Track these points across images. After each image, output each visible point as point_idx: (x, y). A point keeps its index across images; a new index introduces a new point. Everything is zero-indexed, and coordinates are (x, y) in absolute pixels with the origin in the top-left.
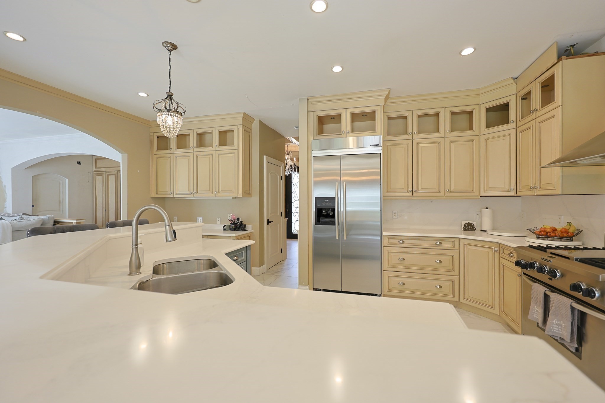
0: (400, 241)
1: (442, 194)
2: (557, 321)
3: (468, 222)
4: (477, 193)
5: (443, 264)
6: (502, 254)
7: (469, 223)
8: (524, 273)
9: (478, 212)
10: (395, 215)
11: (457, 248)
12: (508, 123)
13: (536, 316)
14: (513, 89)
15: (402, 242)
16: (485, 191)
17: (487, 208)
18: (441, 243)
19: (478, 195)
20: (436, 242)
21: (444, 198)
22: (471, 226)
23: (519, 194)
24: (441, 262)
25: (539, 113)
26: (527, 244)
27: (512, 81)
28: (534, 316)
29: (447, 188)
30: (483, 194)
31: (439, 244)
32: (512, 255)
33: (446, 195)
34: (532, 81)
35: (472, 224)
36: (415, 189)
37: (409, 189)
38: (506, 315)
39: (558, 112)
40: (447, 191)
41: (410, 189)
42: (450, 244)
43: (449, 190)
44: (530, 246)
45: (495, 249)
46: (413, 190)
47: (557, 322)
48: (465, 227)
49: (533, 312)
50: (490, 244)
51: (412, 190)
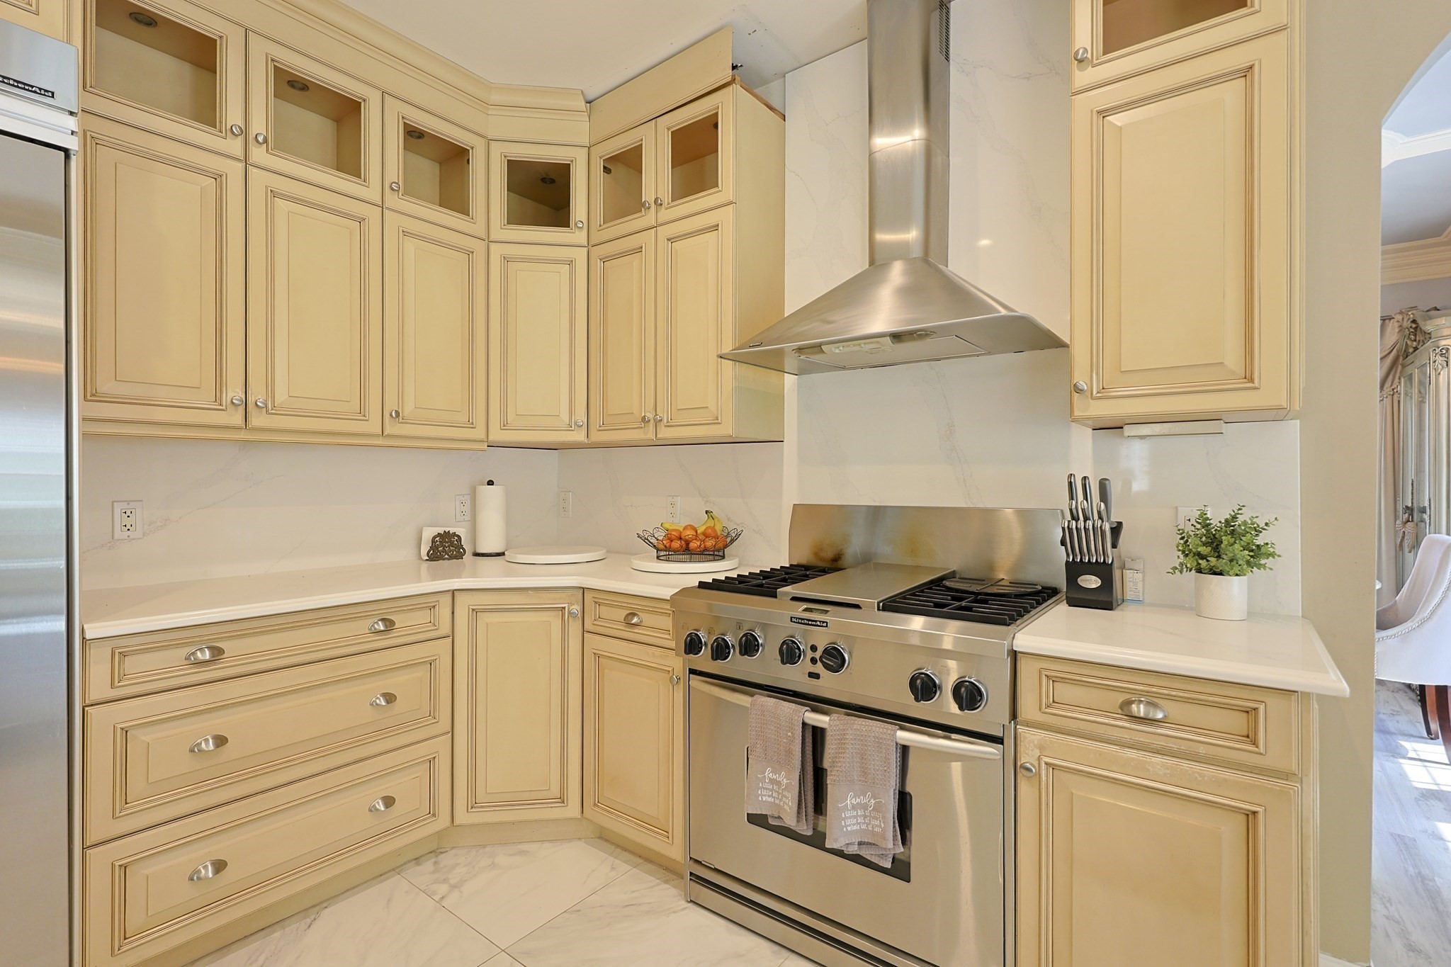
0: (199, 654)
1: (373, 426)
2: (855, 797)
3: (441, 530)
4: (479, 433)
5: (399, 706)
6: (595, 622)
7: (447, 534)
8: (692, 672)
9: (463, 496)
10: (128, 522)
11: (445, 629)
12: (568, 226)
13: (769, 796)
14: (581, 130)
15: (213, 655)
16: (504, 426)
17: (490, 483)
18: (389, 624)
19: (482, 436)
20: (369, 622)
21: (380, 442)
22: (452, 544)
23: (597, 437)
24: (390, 698)
25: (665, 215)
26: (694, 581)
27: (581, 105)
28: (764, 799)
29: (391, 405)
30: (497, 435)
31: (382, 628)
32: (635, 620)
33: (385, 433)
34: (642, 122)
35: (454, 534)
36: (257, 394)
37: (230, 395)
38: (612, 813)
39: (725, 217)
40: (391, 415)
41: (234, 391)
42: (422, 617)
43: (397, 412)
44: (702, 585)
45: (569, 609)
46: (251, 400)
47: (853, 801)
48: (434, 547)
49: (761, 788)
50: (553, 595)
51: (243, 397)
